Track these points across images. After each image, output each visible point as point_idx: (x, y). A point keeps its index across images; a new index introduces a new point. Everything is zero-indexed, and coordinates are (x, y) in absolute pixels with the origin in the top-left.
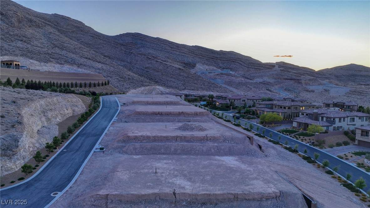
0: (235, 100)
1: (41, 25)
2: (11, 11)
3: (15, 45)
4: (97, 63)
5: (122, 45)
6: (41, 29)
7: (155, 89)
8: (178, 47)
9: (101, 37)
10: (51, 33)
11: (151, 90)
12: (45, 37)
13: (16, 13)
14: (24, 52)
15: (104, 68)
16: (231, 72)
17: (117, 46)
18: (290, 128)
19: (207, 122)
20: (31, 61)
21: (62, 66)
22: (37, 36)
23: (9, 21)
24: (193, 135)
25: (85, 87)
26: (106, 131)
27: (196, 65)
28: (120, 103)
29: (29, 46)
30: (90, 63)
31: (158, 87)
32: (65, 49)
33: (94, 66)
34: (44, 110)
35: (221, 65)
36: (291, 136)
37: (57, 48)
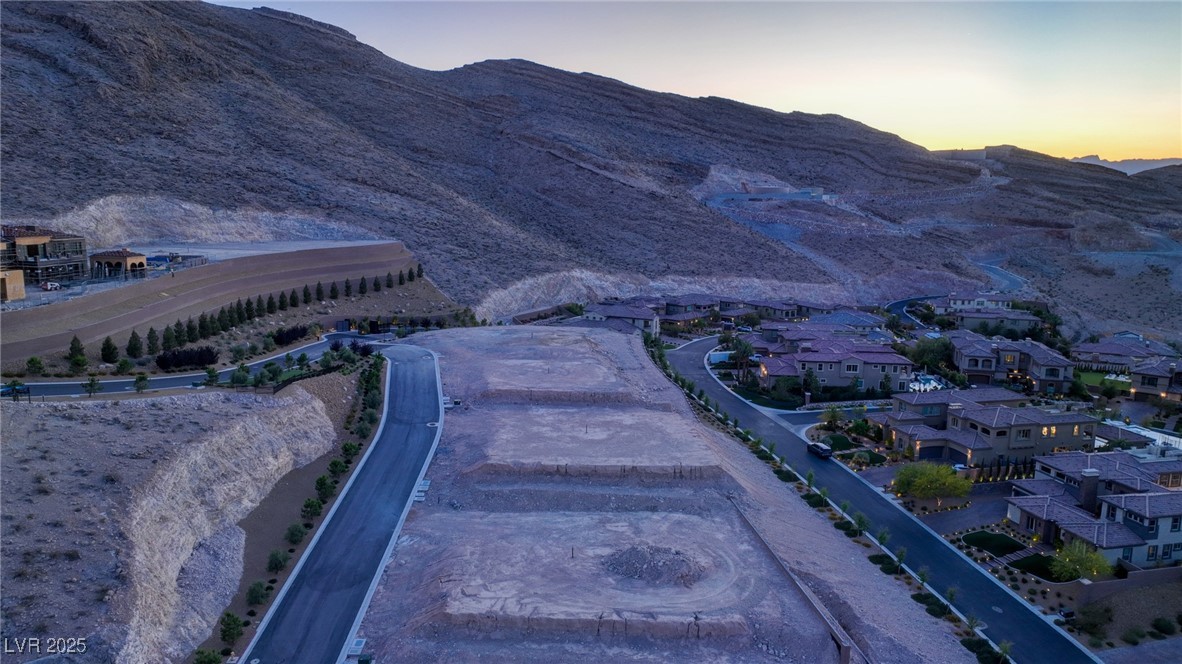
0: (821, 365)
1: (216, 72)
2: (126, 31)
3: (139, 150)
4: (387, 194)
5: (470, 104)
6: (216, 86)
7: (570, 282)
8: (651, 105)
9: (404, 82)
10: (246, 95)
11: (555, 286)
12: (228, 111)
13: (141, 37)
14: (165, 177)
15: (408, 213)
16: (825, 198)
17: (453, 111)
18: (998, 525)
19: (713, 511)
20: (187, 206)
21: (280, 214)
22: (204, 110)
23: (122, 68)
24: (652, 615)
25: (347, 295)
26: (387, 560)
27: (708, 169)
28: (445, 395)
29: (181, 151)
30: (364, 198)
31: (577, 273)
32: (288, 151)
33: (376, 208)
34: (203, 485)
35: (793, 165)
36: (995, 571)
37: (264, 151)
